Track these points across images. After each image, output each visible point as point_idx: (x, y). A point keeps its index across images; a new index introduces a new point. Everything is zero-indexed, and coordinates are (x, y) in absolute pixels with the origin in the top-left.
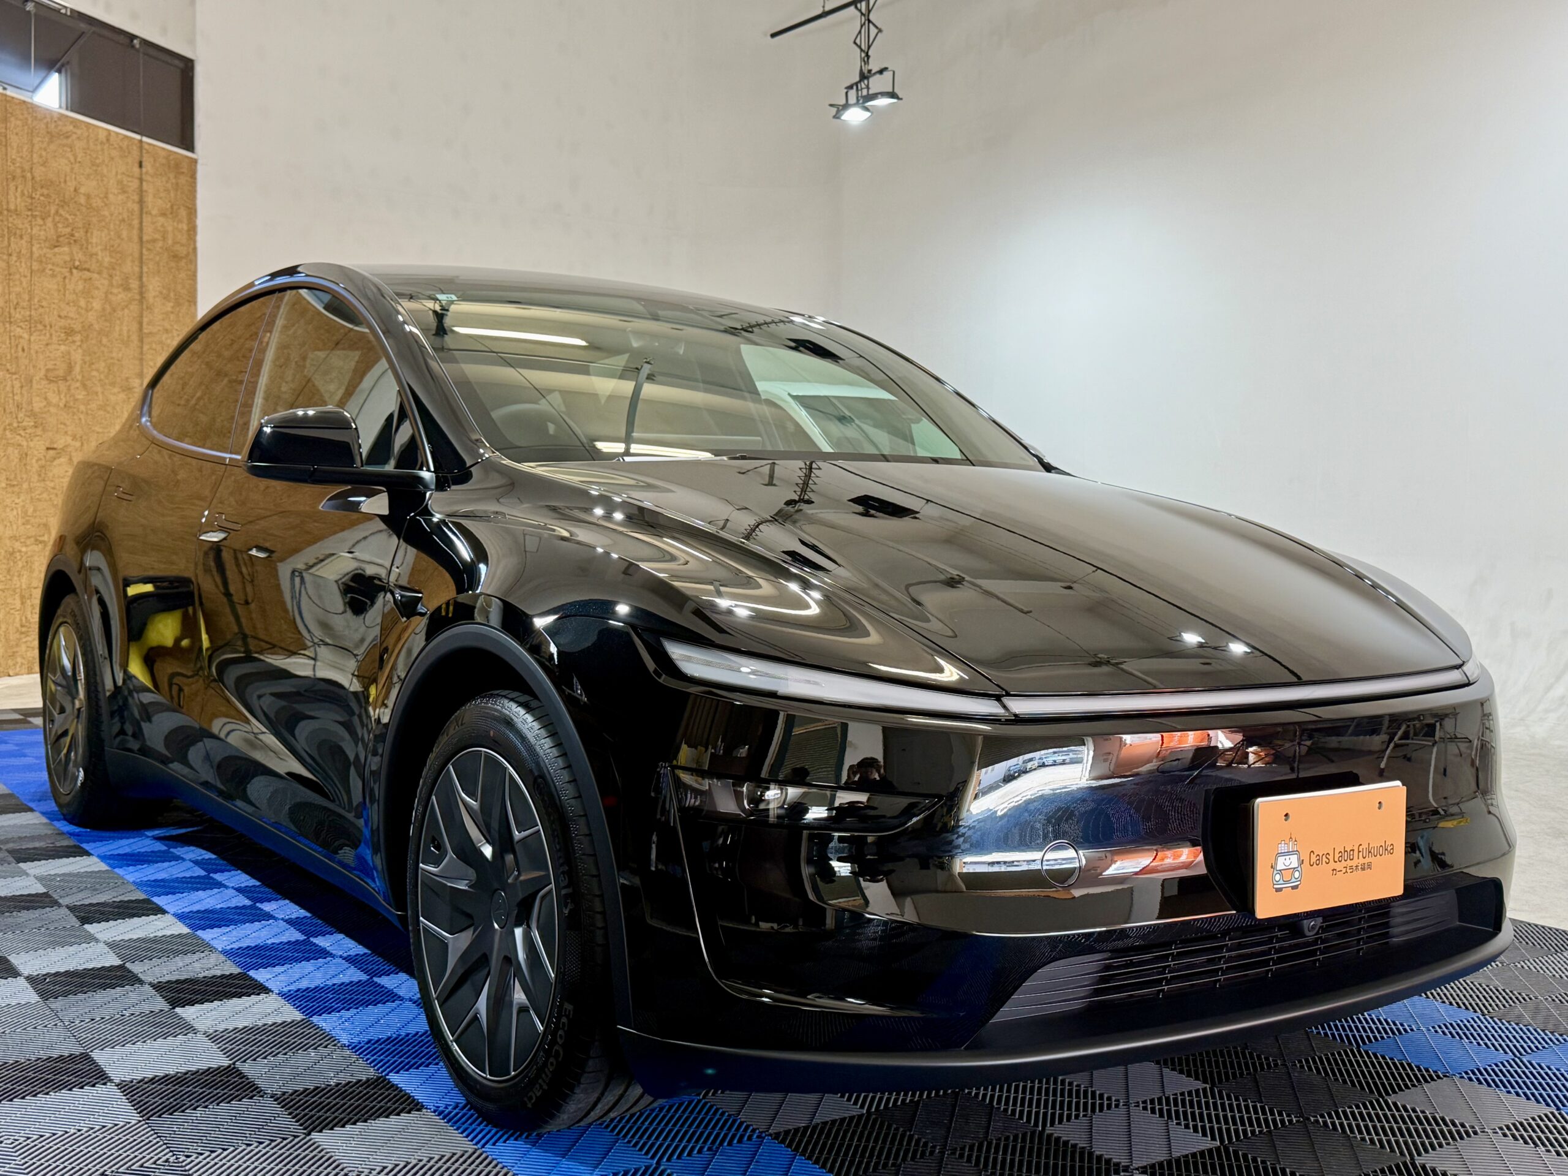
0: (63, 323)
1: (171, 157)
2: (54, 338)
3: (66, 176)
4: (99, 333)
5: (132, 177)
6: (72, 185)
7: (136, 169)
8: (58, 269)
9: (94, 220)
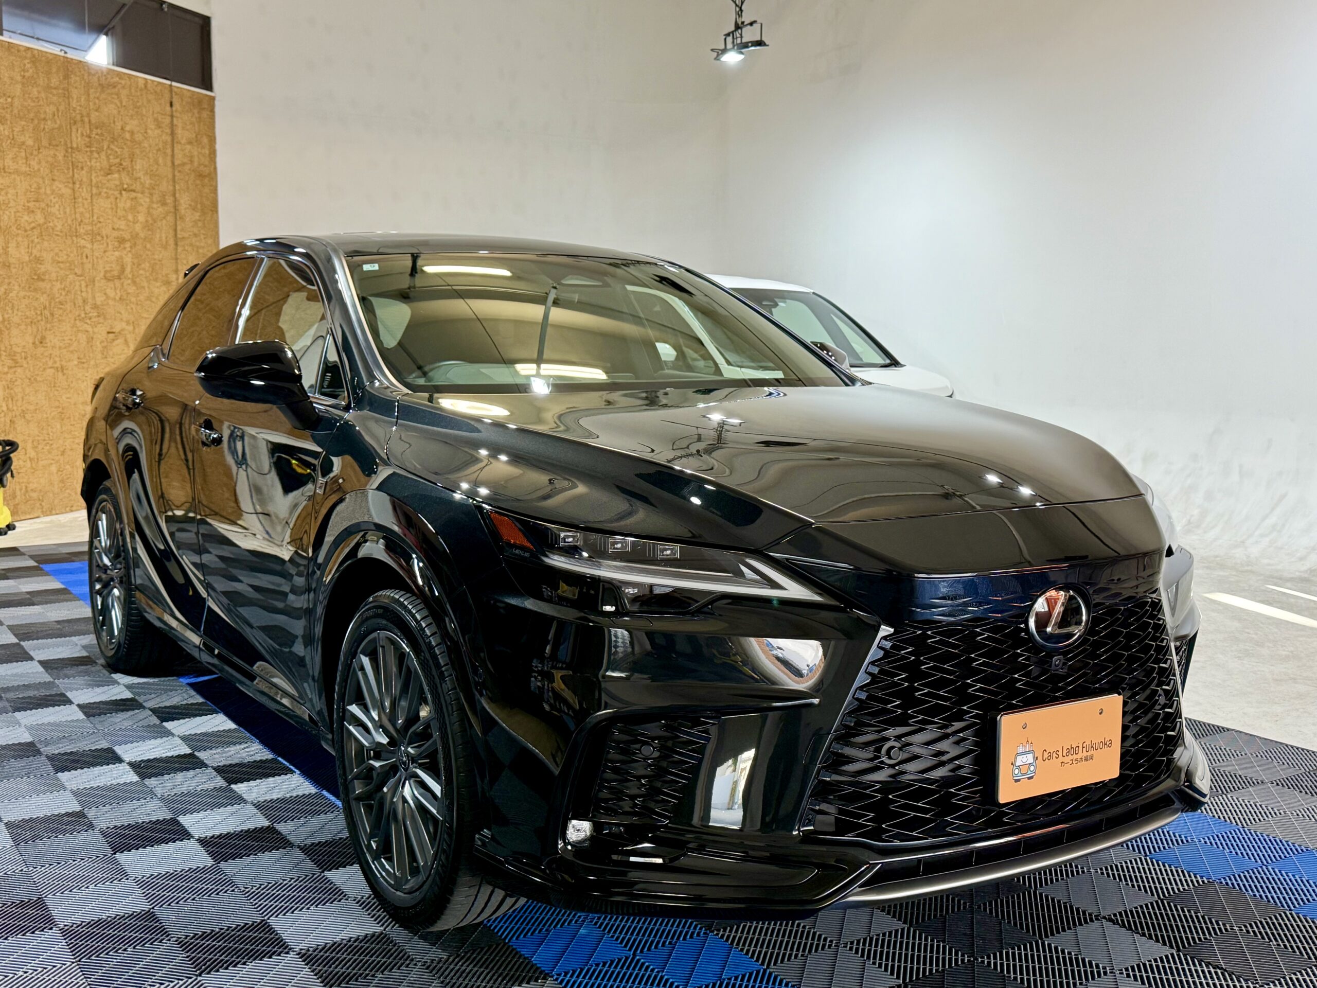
0: (116, 234)
1: (195, 97)
2: (110, 247)
3: (114, 117)
4: (145, 239)
5: (165, 114)
6: (119, 125)
7: (168, 108)
8: (111, 192)
9: (137, 151)
